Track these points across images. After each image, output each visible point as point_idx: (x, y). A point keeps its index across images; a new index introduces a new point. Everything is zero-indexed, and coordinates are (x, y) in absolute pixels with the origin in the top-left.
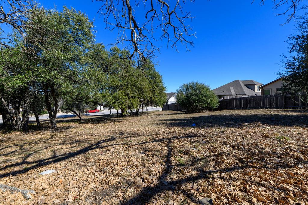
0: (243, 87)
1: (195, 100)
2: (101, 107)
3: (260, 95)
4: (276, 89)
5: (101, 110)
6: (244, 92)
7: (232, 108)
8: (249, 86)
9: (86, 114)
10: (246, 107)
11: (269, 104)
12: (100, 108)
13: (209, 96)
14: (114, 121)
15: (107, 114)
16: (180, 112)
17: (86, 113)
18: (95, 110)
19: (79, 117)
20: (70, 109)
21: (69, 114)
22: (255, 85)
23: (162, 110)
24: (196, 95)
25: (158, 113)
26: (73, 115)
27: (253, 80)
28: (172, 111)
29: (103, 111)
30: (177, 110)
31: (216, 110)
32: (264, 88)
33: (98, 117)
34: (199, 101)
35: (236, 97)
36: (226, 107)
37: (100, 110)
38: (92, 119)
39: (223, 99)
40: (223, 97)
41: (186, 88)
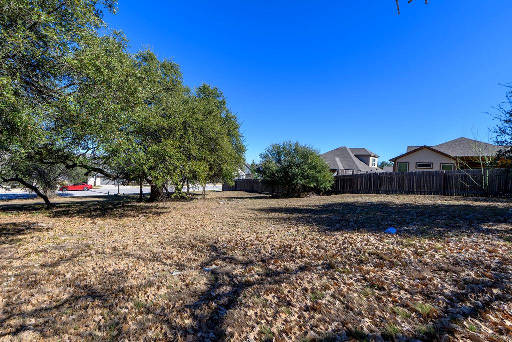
0: (353, 158)
1: (297, 175)
2: (95, 179)
3: (392, 171)
4: (416, 163)
5: (95, 185)
6: (356, 165)
7: (355, 191)
8: (361, 158)
9: (61, 192)
10: (379, 190)
11: (419, 187)
12: (95, 182)
13: (319, 168)
14: (144, 211)
15: (112, 193)
16: (258, 195)
17: (60, 190)
18: (83, 184)
19: (45, 198)
20: (21, 181)
21: (18, 191)
22: (370, 156)
23: (223, 191)
24: (298, 166)
25: (217, 195)
26: (27, 193)
27: (366, 148)
28: (243, 193)
29: (101, 187)
30: (252, 191)
31: (328, 193)
32: (397, 161)
33: (94, 199)
34: (303, 177)
35: (353, 173)
36: (343, 188)
37: (93, 185)
38: (81, 203)
39: (337, 174)
40: (338, 172)
41: (277, 152)
